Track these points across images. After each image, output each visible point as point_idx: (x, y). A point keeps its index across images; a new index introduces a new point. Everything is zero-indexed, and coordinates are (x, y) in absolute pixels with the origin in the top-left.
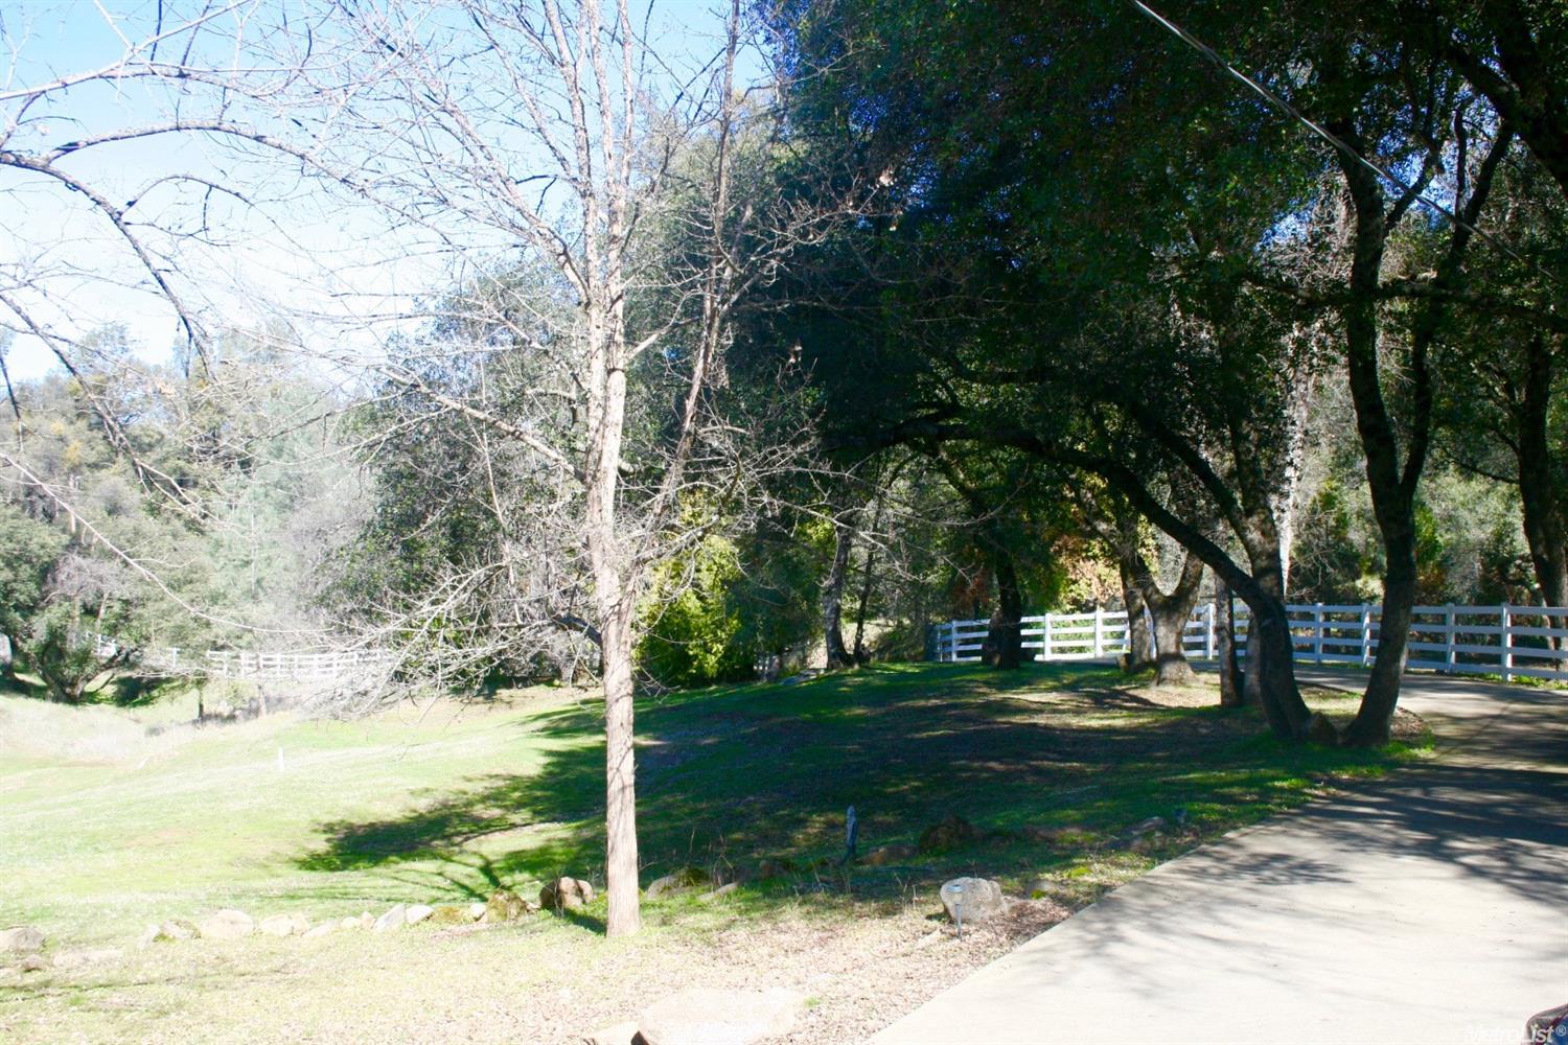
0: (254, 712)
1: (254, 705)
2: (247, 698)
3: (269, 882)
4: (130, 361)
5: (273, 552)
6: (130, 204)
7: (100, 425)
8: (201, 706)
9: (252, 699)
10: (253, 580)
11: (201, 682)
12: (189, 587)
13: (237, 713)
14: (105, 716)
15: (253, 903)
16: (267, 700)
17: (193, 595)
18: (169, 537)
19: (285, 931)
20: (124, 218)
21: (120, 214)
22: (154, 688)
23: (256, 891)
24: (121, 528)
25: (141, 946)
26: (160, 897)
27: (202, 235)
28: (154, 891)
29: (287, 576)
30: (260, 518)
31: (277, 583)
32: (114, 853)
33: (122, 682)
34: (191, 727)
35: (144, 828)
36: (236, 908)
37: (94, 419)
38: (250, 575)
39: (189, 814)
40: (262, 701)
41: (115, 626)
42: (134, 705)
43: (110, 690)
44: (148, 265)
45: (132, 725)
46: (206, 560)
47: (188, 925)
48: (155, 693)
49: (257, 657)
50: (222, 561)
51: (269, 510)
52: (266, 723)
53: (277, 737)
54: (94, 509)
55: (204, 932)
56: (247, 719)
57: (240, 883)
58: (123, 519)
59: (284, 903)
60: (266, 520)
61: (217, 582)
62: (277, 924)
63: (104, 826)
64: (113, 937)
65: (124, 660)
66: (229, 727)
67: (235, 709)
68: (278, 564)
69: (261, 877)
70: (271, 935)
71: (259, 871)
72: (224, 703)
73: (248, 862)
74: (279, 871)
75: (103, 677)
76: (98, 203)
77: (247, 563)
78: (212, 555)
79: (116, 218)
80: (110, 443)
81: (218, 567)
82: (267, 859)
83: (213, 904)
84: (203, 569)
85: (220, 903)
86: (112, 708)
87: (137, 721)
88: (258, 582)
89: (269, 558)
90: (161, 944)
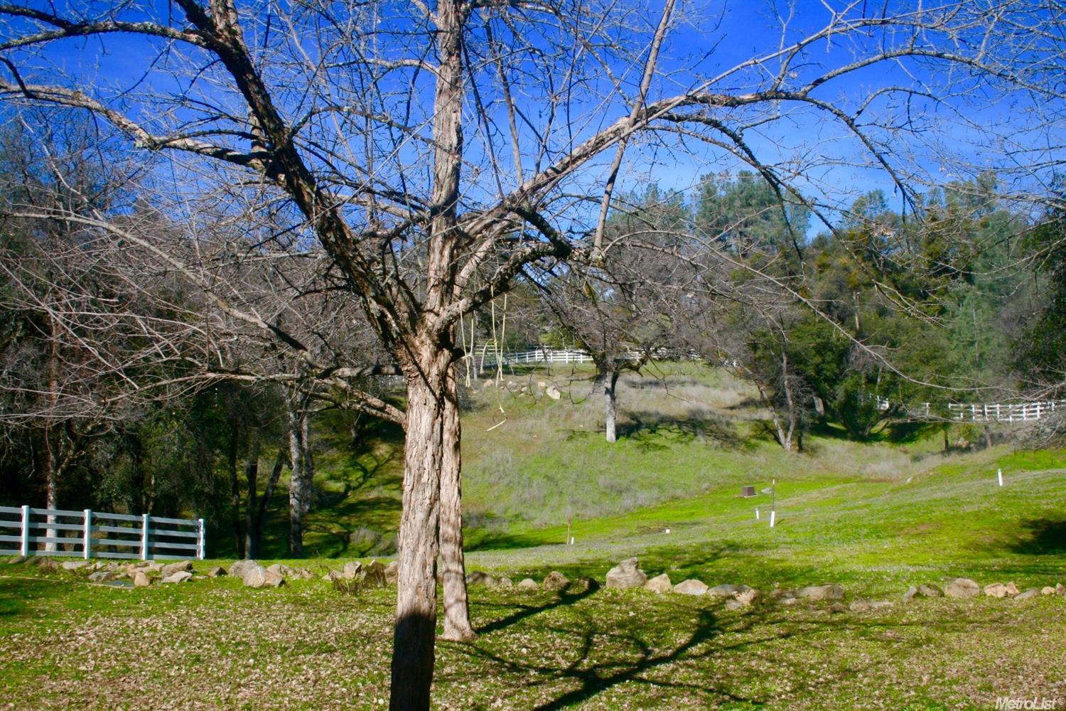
0: (982, 445)
1: (983, 440)
2: (978, 435)
3: (993, 561)
4: (886, 213)
5: (990, 335)
6: (859, 113)
7: (869, 258)
8: (947, 442)
9: (981, 436)
10: (977, 355)
11: (946, 426)
12: (934, 361)
13: (972, 445)
14: (883, 449)
15: (981, 574)
16: (992, 436)
17: (937, 367)
18: (919, 329)
19: (1001, 595)
20: (856, 123)
21: (853, 120)
22: (915, 430)
23: (983, 566)
24: (887, 324)
25: (905, 600)
26: (917, 568)
27: (908, 126)
28: (915, 565)
29: (1002, 351)
30: (980, 311)
31: (994, 356)
32: (890, 539)
33: (893, 426)
34: (940, 456)
35: (908, 523)
36: (969, 577)
37: (866, 254)
38: (975, 351)
39: (937, 513)
40: (988, 437)
41: (888, 389)
42: (903, 442)
43: (886, 432)
44: (874, 151)
45: (902, 454)
46: (944, 343)
47: (935, 588)
48: (916, 433)
49: (983, 407)
50: (955, 343)
51: (985, 305)
52: (991, 452)
53: (999, 462)
54: (870, 313)
55: (946, 592)
56: (978, 450)
57: (972, 561)
58: (889, 319)
59: (1002, 575)
60: (983, 312)
61: (953, 356)
62: (997, 590)
63: (882, 522)
64: (888, 593)
65: (894, 412)
66: (966, 456)
67: (970, 443)
68: (994, 342)
69: (987, 558)
70: (992, 596)
71: (986, 554)
72: (962, 439)
73: (977, 547)
74: (999, 554)
75: (882, 424)
76: (839, 115)
77: (972, 343)
78: (949, 339)
79: (851, 123)
80: (877, 269)
81: (953, 347)
82: (990, 545)
83: (952, 574)
84: (942, 348)
85: (958, 574)
86: (887, 444)
87: (906, 452)
88: (981, 355)
89: (987, 339)
90: (918, 600)
